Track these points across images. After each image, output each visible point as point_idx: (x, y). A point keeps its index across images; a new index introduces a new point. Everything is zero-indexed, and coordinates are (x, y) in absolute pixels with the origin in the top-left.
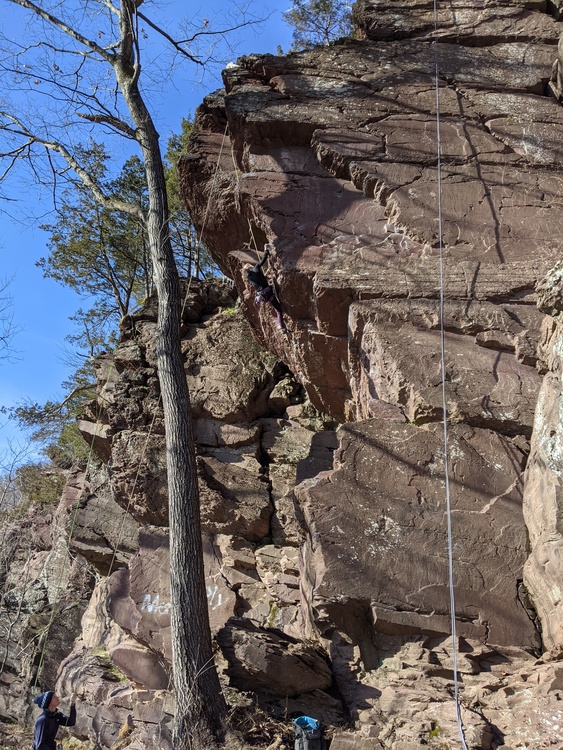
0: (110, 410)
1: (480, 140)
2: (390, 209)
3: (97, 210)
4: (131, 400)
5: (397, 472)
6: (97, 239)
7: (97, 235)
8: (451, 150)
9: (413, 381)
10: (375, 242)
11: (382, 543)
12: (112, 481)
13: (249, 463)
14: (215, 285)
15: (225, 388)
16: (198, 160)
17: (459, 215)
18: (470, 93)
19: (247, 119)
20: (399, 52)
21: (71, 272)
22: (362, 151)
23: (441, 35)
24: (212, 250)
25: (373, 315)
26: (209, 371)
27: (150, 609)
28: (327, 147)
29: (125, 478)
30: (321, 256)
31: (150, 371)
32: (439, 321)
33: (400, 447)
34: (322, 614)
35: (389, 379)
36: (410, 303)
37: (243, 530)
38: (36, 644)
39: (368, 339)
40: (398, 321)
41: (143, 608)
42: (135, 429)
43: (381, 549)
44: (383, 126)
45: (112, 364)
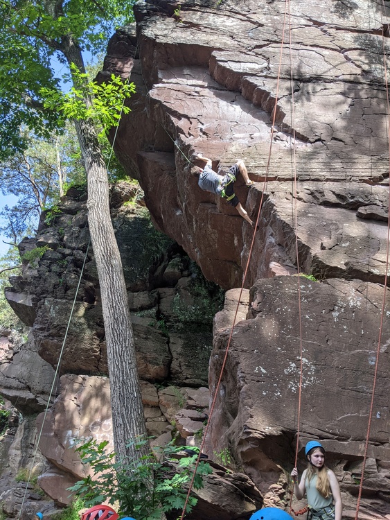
5: (307, 320)
11: (300, 380)
17: (332, 119)
18: (331, 31)
19: (157, 41)
22: (250, 69)
27: (72, 442)
41: (66, 442)
42: (56, 297)
43: (299, 385)
44: (266, 51)
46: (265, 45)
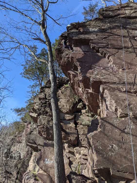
0: (37, 110)
1: (134, 42)
2: (110, 60)
3: (35, 61)
4: (43, 108)
5: (116, 132)
6: (35, 68)
7: (35, 67)
8: (126, 45)
9: (119, 106)
10: (107, 69)
11: (113, 152)
12: (38, 129)
13: (72, 125)
14: (63, 79)
15: (66, 105)
16: (60, 49)
17: (129, 61)
18: (131, 31)
19: (73, 38)
20: (111, 21)
21: (28, 76)
22: (102, 46)
23: (122, 16)
24: (63, 70)
25: (107, 88)
26: (62, 100)
27: (47, 163)
28: (93, 45)
29: (41, 128)
30: (92, 72)
31: (47, 100)
32: (125, 90)
33: (117, 124)
34: (96, 172)
35: (112, 105)
36: (117, 85)
37: (71, 143)
38: (18, 169)
39: (105, 94)
40: (114, 89)
41: (45, 162)
42: (43, 115)
43: (112, 153)
44: (108, 39)
45: (38, 98)
46: (107, 37)
